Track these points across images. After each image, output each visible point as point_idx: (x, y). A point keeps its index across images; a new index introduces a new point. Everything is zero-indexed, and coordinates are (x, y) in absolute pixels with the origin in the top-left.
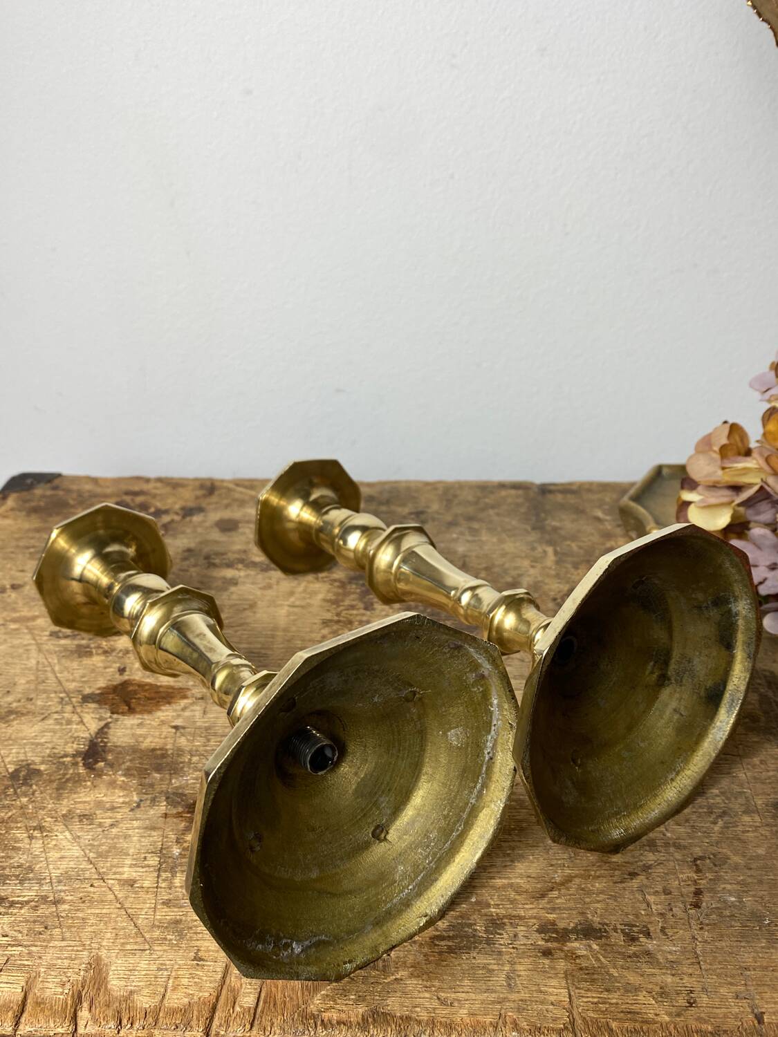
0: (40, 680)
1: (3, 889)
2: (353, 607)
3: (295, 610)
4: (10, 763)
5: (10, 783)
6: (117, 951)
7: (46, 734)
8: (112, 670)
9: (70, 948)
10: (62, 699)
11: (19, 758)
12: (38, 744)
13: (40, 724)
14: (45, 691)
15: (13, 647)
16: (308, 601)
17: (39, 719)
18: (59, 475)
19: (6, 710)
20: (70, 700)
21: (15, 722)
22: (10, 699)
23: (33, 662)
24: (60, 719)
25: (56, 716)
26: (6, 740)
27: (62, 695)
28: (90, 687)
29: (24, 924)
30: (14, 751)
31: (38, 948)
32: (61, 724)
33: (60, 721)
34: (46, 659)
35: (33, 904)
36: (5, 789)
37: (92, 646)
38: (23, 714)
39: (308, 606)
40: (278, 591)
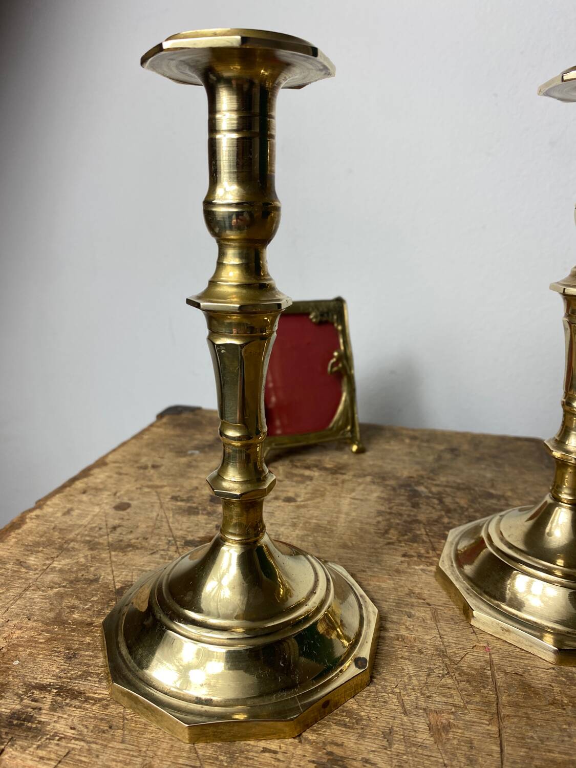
0: (156, 526)
1: (84, 685)
2: (402, 505)
3: (356, 501)
4: (118, 582)
5: (115, 597)
6: (169, 763)
7: (151, 564)
8: (211, 526)
9: (127, 752)
10: (170, 541)
11: (126, 579)
12: (143, 571)
13: (149, 556)
14: (158, 534)
15: (143, 503)
16: (366, 496)
17: (149, 553)
18: (199, 409)
19: (126, 544)
20: (175, 542)
21: (130, 553)
22: (131, 536)
23: (155, 514)
24: (165, 555)
25: (162, 553)
26: (121, 565)
27: (171, 539)
28: (192, 536)
29: (92, 720)
30: (124, 573)
31: (98, 747)
32: (165, 559)
33: (164, 556)
34: (165, 513)
35: (105, 702)
36: (109, 601)
37: (200, 508)
38: (138, 548)
39: (366, 500)
40: (342, 487)
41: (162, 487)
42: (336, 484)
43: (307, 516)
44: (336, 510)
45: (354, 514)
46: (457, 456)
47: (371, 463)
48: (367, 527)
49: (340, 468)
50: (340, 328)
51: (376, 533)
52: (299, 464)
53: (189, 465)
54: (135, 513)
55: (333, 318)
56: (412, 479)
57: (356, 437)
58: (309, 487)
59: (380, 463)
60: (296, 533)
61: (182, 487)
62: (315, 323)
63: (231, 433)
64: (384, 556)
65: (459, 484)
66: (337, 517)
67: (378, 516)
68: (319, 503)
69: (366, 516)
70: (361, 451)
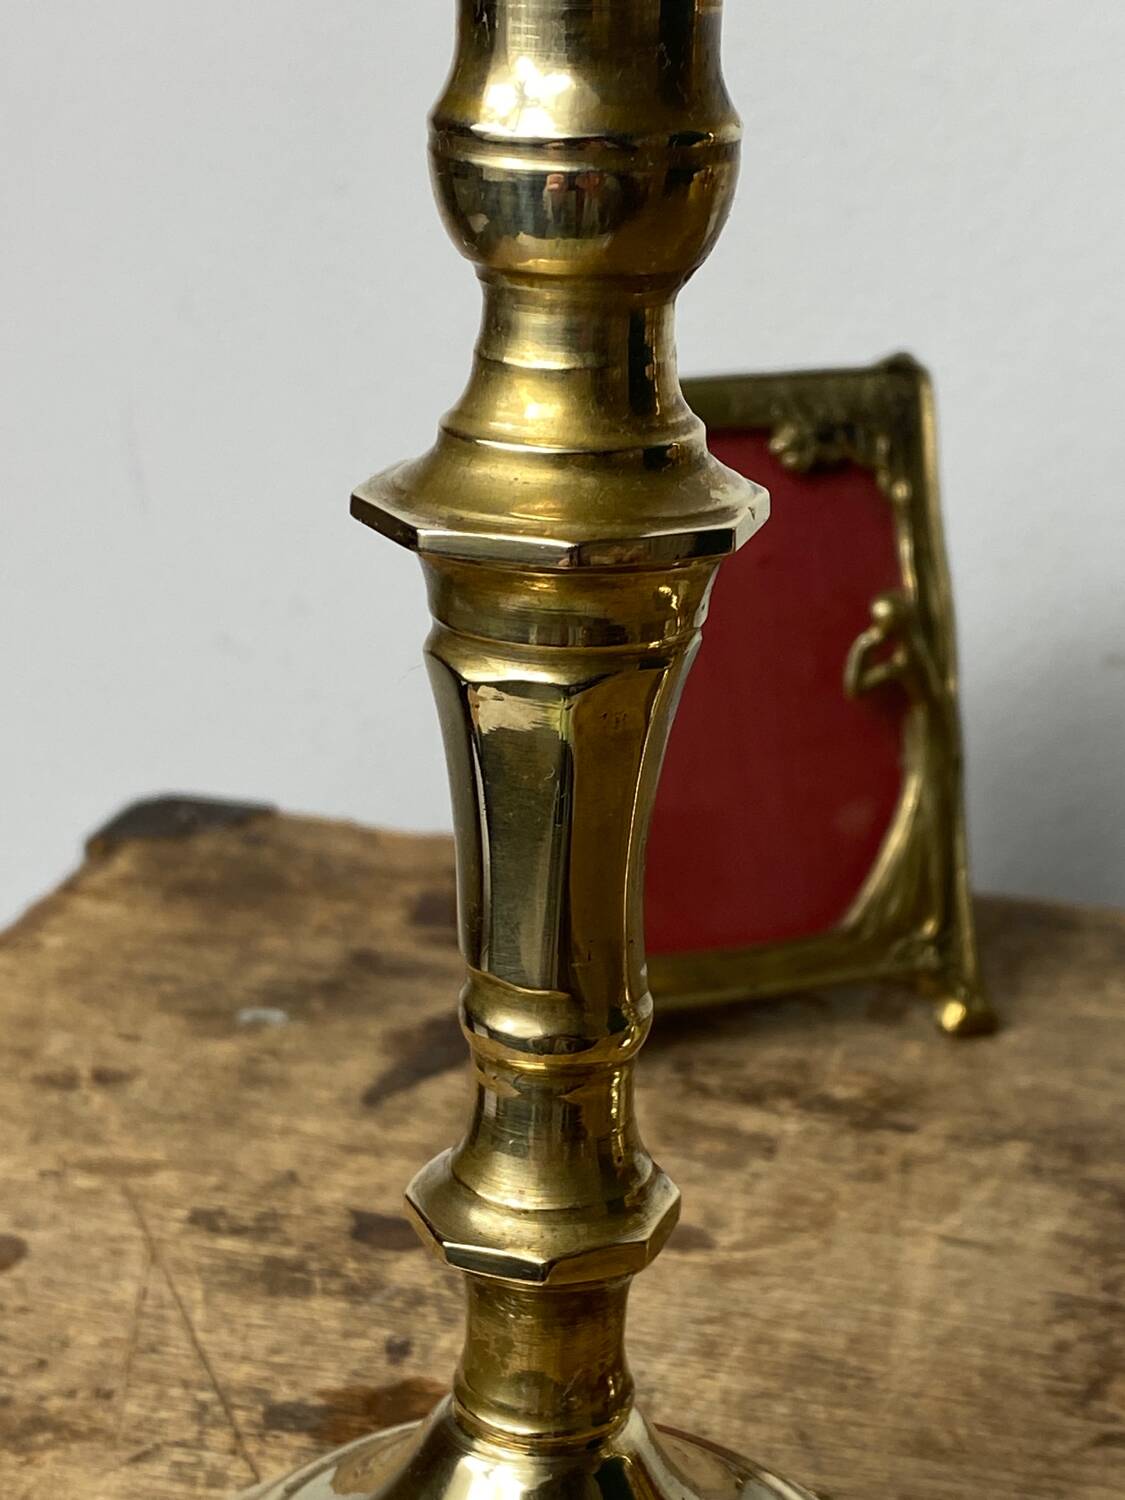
0: (142, 1342)
8: (365, 1343)
10: (203, 1407)
13: (124, 1470)
14: (154, 1378)
15: (75, 1238)
16: (1007, 1232)
17: (125, 1455)
18: (266, 814)
19: (27, 1414)
20: (228, 1412)
21: (49, 1455)
22: (42, 1383)
23: (127, 1291)
24: (191, 1465)
25: (178, 1455)
27: (206, 1396)
28: (294, 1385)
32: (192, 1481)
33: (188, 1471)
34: (171, 1285)
37: (314, 1266)
38: (77, 1436)
39: (1008, 1248)
41: (148, 1168)
48: (1013, 1366)
49: (890, 1104)
51: (1051, 1392)
52: (713, 1081)
53: (250, 1075)
54: (49, 1283)
57: (959, 964)
58: (765, 1186)
59: (1060, 1081)
61: (231, 1170)
67: (1059, 1320)
69: (1007, 1317)
70: (978, 1028)
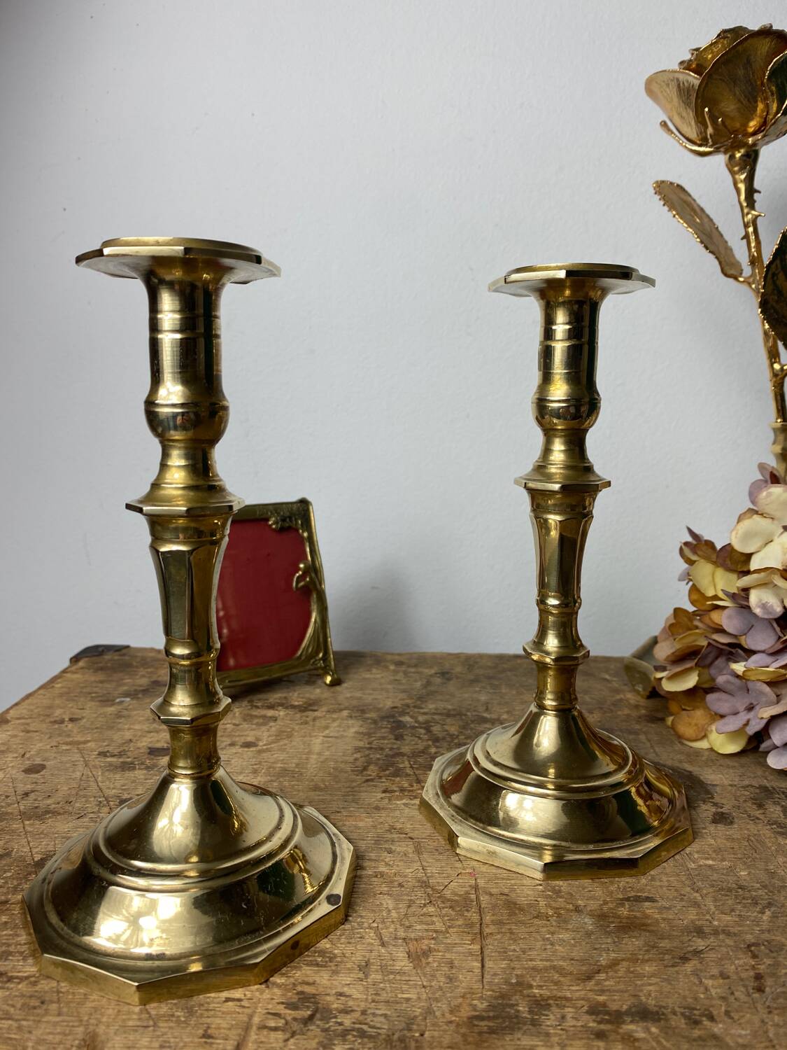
0: (81, 787)
1: (5, 965)
2: (384, 738)
3: (330, 739)
4: (37, 853)
5: (34, 870)
6: (117, 1028)
7: (79, 829)
8: (152, 781)
9: (65, 1024)
10: (100, 802)
11: (48, 849)
12: (68, 838)
13: (75, 821)
14: (85, 796)
15: (61, 762)
16: (342, 733)
17: (75, 817)
18: (127, 647)
19: (43, 810)
20: (108, 802)
21: (50, 820)
22: (49, 802)
23: (78, 774)
24: (96, 817)
25: (92, 815)
26: (38, 834)
27: (100, 799)
28: (129, 794)
29: (19, 999)
30: (43, 843)
31: (30, 1023)
34: (91, 772)
35: (33, 979)
36: (27, 875)
37: (136, 763)
38: (59, 814)
39: (342, 736)
40: (314, 726)
41: (86, 742)
42: (306, 723)
43: (272, 761)
44: (307, 751)
45: (327, 753)
46: (449, 679)
47: (348, 695)
48: (342, 766)
49: (310, 705)
50: (305, 534)
51: (352, 771)
52: (259, 704)
53: (119, 716)
54: (52, 775)
55: (297, 523)
56: (396, 710)
57: (330, 666)
58: (273, 729)
59: (358, 694)
60: (258, 780)
61: (112, 740)
62: (274, 530)
63: (179, 651)
64: (362, 794)
65: (449, 710)
66: (307, 759)
67: (356, 753)
68: (285, 745)
69: (341, 754)
70: (336, 683)
